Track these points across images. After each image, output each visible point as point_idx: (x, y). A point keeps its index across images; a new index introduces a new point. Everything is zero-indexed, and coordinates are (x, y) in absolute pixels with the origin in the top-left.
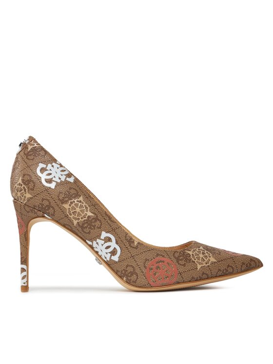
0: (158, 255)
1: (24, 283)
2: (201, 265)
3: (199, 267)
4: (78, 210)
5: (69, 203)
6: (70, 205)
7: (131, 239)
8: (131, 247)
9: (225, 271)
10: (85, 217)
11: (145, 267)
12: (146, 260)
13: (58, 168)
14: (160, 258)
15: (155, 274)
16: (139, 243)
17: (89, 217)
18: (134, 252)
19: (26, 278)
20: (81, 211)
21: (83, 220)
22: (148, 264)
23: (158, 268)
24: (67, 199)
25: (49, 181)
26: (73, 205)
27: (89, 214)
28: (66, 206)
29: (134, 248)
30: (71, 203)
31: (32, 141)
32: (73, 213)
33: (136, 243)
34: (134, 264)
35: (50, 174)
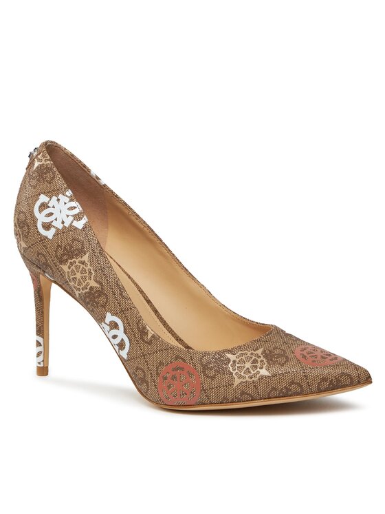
0: (177, 357)
1: (39, 363)
2: (242, 380)
3: (237, 381)
4: (78, 276)
5: (69, 264)
6: (69, 268)
7: (145, 328)
8: (143, 340)
9: (284, 390)
10: (86, 289)
11: (158, 374)
12: (161, 363)
13: (65, 203)
14: (179, 363)
15: (169, 387)
16: (153, 336)
17: (91, 288)
18: (146, 348)
19: (42, 355)
20: (82, 277)
21: (84, 292)
22: (162, 369)
23: (174, 378)
24: (66, 257)
25: (47, 226)
26: (73, 267)
27: (93, 283)
28: (65, 268)
29: (146, 342)
30: (71, 264)
31: (40, 154)
32: (73, 279)
33: (150, 336)
34: (144, 367)
35: (51, 214)
